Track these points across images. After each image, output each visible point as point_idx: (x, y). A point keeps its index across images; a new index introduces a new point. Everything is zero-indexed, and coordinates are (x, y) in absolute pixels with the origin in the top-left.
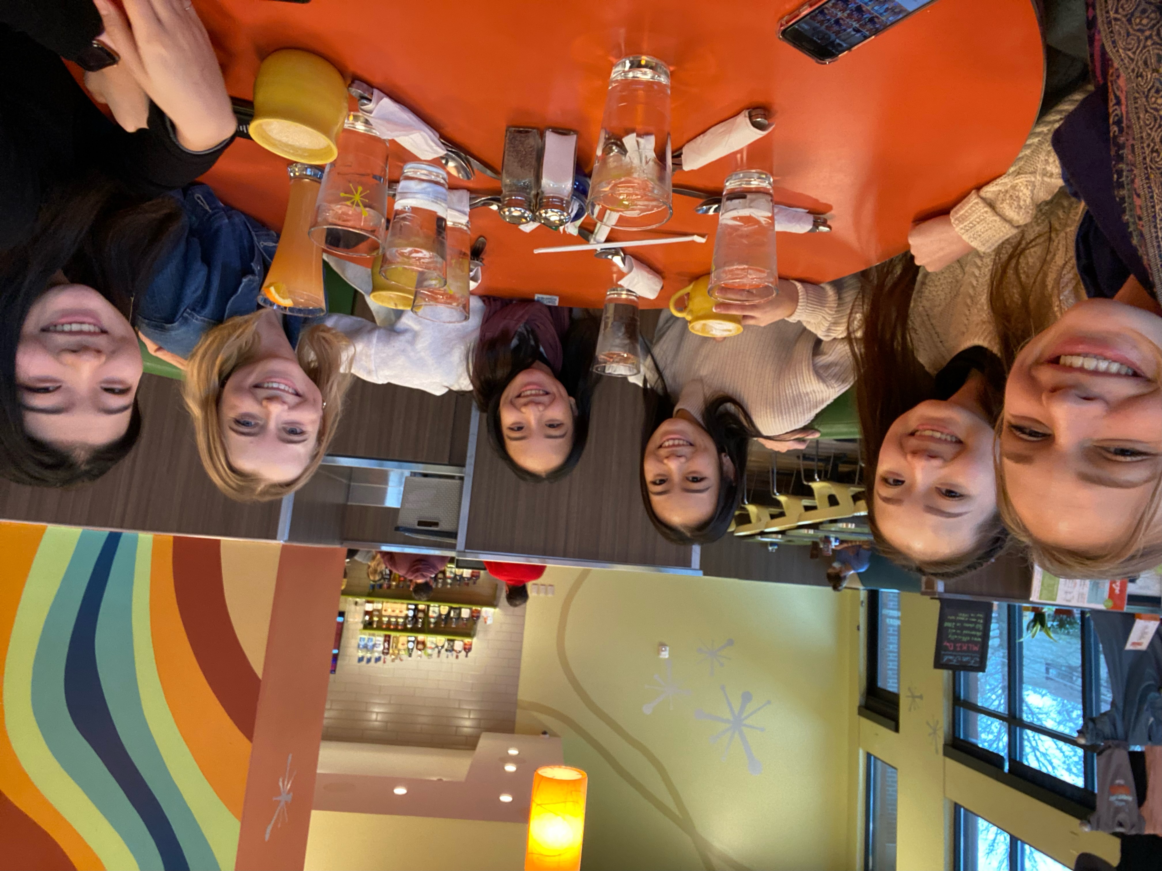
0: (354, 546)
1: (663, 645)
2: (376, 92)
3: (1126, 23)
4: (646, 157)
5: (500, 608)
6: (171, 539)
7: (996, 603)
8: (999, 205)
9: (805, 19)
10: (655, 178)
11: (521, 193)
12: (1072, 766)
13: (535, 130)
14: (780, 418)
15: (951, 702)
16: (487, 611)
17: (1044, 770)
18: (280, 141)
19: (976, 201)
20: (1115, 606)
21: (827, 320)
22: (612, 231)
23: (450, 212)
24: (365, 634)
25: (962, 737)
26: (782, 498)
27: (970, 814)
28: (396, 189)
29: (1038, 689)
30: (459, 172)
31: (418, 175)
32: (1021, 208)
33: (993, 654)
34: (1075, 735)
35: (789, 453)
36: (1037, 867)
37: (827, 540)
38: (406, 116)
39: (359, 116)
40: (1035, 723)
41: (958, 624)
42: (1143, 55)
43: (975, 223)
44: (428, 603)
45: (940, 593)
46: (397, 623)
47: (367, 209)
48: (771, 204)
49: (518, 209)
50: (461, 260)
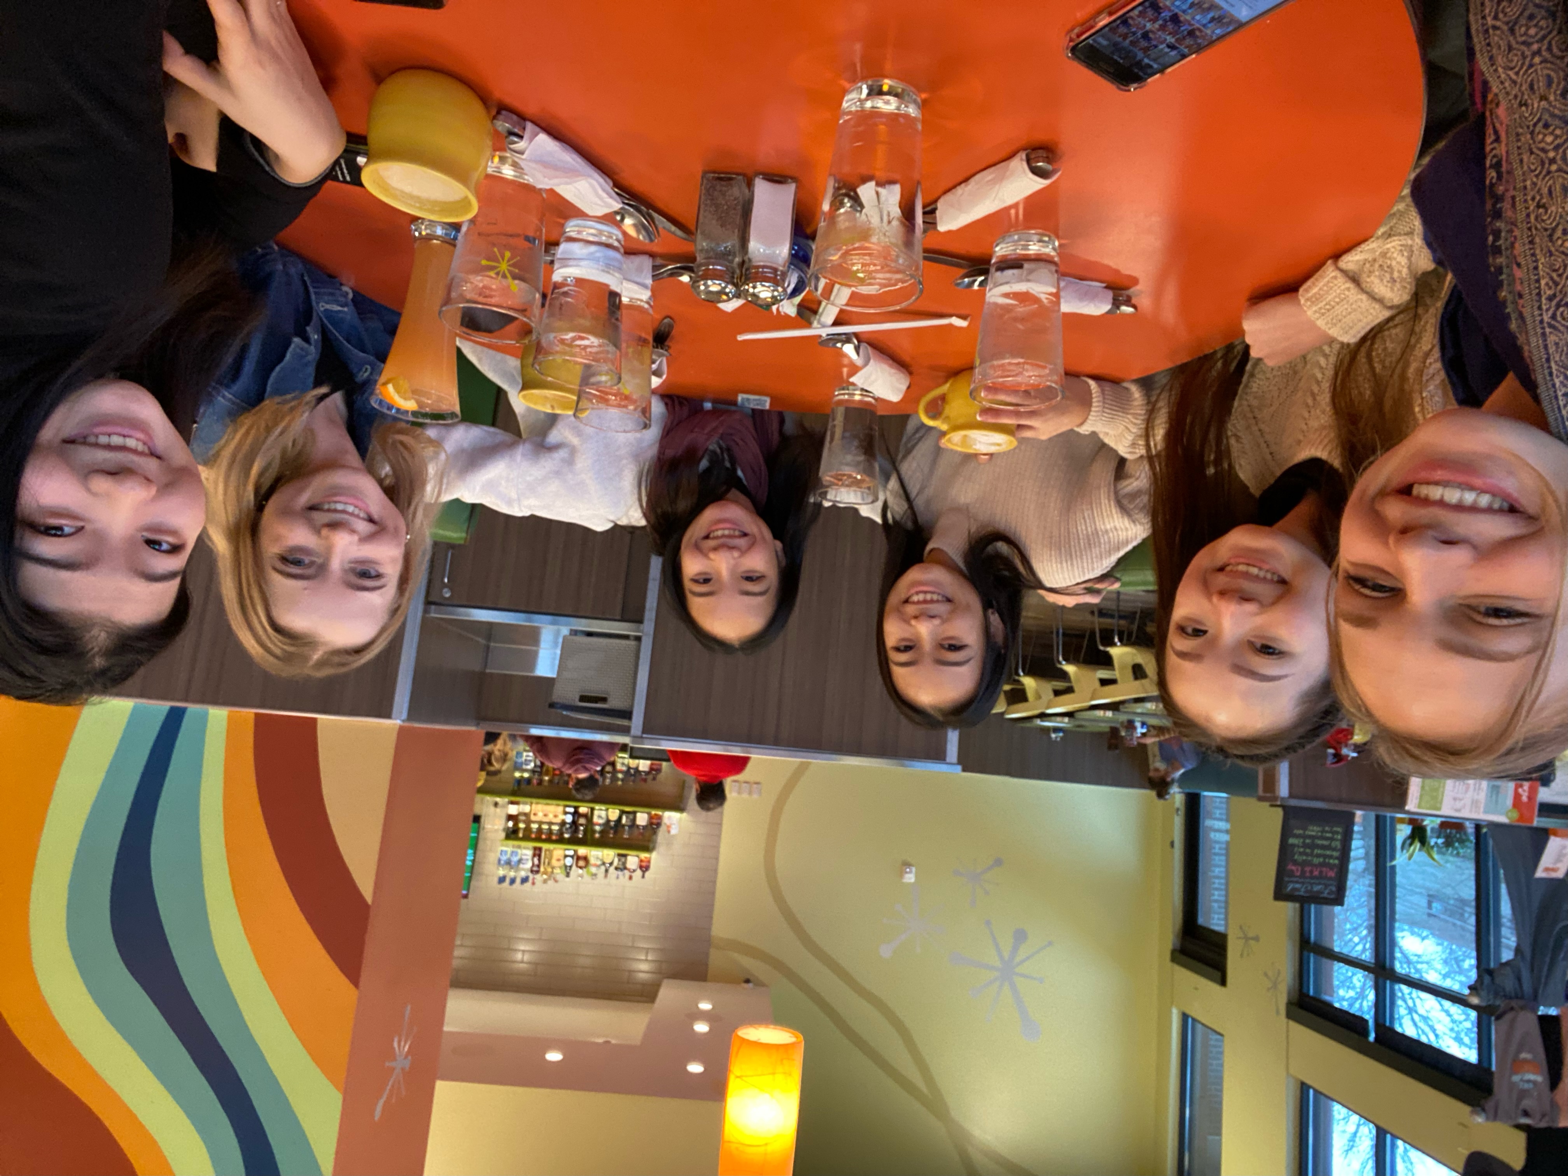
0: (493, 728)
1: (907, 864)
2: (529, 126)
3: (1508, 33)
4: (889, 215)
5: (688, 813)
6: (253, 716)
7: (1359, 813)
8: (1364, 278)
9: (1103, 31)
10: (900, 242)
11: (721, 261)
12: (1463, 1035)
13: (740, 177)
14: (1069, 563)
15: (1297, 944)
16: (670, 817)
17: (1424, 1039)
18: (402, 192)
19: (1333, 274)
20: (1521, 818)
21: (1130, 431)
22: (842, 311)
23: (626, 284)
24: (507, 846)
25: (1311, 993)
26: (1070, 669)
27: (1322, 1097)
28: (554, 254)
29: (1416, 930)
30: (638, 232)
31: (584, 236)
32: (1395, 281)
33: (1355, 881)
34: (1466, 992)
35: (1078, 607)
36: (1414, 1171)
37: (1130, 725)
38: (570, 158)
39: (506, 158)
40: (1413, 975)
41: (1308, 841)
42: (1529, 76)
43: (1332, 303)
44: (591, 805)
45: (1283, 799)
46: (550, 831)
47: (517, 282)
48: (1056, 276)
49: (717, 282)
50: (640, 347)
